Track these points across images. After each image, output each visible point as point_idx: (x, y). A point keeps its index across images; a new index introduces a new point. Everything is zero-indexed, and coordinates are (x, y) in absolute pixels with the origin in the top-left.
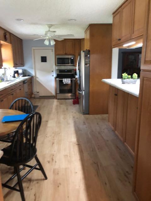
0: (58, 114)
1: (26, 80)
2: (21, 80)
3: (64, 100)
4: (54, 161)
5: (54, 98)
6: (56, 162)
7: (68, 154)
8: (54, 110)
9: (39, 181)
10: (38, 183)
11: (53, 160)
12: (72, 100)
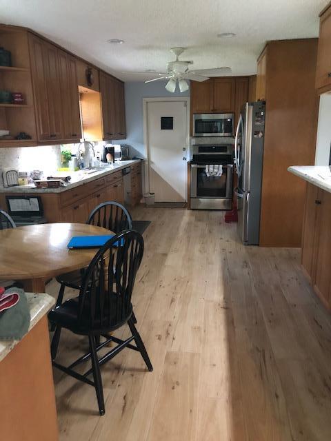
0: (189, 241)
1: (128, 167)
2: (117, 167)
3: (207, 212)
4: (171, 336)
5: (185, 207)
6: (174, 339)
7: (202, 326)
8: (181, 233)
9: (135, 373)
10: (133, 375)
11: (168, 334)
12: (225, 212)
